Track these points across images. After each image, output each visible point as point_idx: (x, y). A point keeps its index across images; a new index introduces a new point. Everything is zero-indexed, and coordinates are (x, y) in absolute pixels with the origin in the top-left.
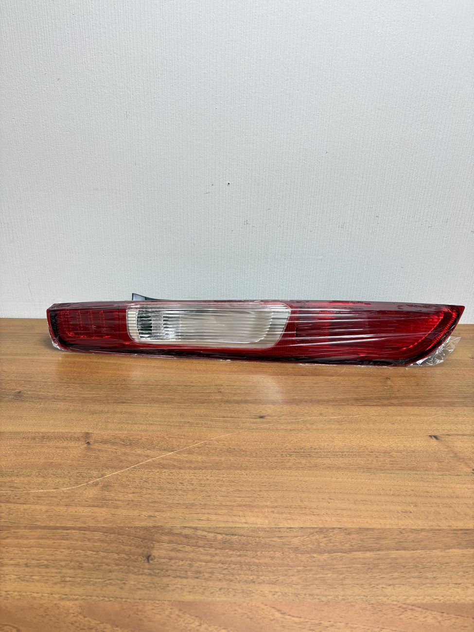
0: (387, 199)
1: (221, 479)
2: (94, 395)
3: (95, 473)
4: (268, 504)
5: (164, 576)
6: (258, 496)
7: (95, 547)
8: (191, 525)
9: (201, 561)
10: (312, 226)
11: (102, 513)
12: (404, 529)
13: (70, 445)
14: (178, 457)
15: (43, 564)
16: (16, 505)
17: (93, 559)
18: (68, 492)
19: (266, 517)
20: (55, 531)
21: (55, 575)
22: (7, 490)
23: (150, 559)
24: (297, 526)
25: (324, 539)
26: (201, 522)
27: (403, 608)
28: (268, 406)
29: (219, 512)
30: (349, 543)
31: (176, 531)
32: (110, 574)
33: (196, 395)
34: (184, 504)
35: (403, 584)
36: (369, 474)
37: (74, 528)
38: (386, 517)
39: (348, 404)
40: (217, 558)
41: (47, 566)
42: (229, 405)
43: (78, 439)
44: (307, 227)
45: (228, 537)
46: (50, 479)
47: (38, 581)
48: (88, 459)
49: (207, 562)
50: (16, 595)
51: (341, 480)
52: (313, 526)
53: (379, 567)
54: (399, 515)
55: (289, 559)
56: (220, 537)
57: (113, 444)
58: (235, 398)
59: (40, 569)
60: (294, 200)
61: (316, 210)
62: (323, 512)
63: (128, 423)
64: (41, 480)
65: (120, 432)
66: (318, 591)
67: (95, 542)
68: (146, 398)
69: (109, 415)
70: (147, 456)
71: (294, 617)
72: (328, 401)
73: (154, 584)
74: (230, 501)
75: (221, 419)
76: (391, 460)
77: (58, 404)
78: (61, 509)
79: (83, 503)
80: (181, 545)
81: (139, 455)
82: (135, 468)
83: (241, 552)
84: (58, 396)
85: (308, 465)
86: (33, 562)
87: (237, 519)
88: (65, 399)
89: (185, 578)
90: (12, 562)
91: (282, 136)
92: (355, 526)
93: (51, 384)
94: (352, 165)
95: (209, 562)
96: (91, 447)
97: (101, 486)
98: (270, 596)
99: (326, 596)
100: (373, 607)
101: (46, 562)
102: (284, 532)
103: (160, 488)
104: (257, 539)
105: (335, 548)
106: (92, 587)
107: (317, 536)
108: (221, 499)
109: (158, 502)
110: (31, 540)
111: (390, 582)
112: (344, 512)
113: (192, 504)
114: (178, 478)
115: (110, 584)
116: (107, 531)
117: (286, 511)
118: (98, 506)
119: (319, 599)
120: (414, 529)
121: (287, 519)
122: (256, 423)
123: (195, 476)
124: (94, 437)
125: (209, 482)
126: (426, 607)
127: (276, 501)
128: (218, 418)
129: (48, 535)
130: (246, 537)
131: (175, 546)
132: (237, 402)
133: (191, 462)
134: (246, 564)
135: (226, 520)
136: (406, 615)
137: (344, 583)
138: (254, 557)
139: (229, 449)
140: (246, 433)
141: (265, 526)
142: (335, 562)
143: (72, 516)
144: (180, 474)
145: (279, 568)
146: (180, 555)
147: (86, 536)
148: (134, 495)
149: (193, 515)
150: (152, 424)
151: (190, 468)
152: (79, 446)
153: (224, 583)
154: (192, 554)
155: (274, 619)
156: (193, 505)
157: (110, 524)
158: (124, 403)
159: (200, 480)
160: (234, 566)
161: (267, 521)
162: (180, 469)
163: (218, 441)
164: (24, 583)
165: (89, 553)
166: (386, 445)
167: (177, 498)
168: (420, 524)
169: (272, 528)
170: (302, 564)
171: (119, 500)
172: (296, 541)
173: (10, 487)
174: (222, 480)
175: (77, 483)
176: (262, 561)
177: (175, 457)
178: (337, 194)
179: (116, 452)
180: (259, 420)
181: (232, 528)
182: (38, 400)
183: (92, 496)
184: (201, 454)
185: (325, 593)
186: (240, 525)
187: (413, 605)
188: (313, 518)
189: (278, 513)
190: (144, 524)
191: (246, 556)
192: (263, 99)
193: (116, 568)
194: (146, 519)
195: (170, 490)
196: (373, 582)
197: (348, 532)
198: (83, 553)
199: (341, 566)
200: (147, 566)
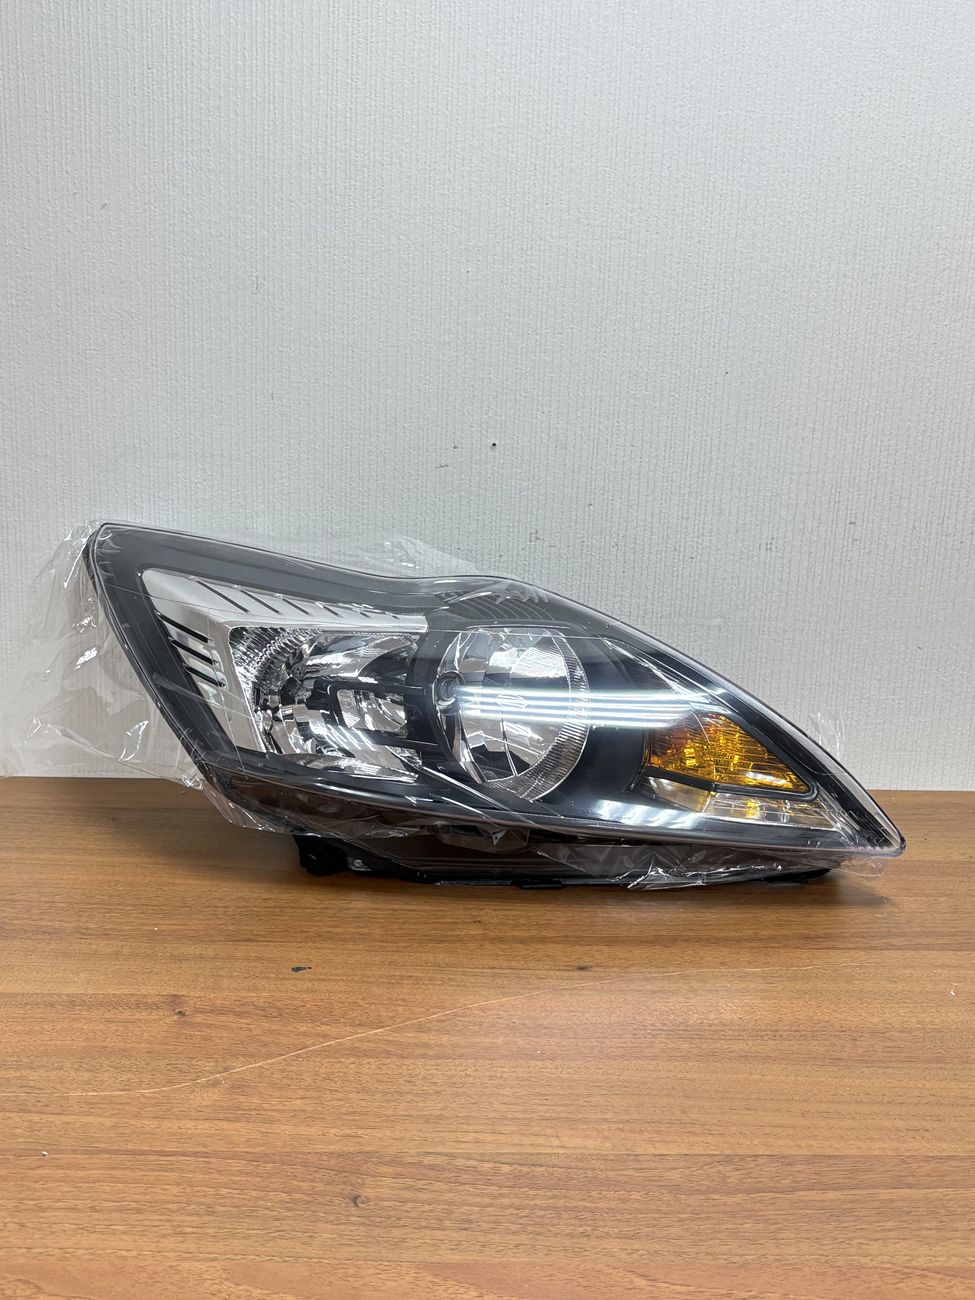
0: (875, 482)
1: (499, 1075)
2: (175, 927)
3: (209, 1065)
4: (608, 1116)
5: (394, 1227)
6: (585, 1104)
7: (235, 1183)
8: (439, 1149)
9: (471, 1205)
10: (694, 544)
11: (240, 1132)
12: (909, 1157)
13: (138, 1015)
14: (397, 1037)
15: (128, 1207)
16: (43, 1116)
17: (235, 1200)
18: (155, 1095)
19: (606, 1138)
20: (142, 1157)
21: (160, 1223)
22: (15, 1092)
23: (358, 1201)
24: (675, 1151)
25: (736, 1173)
26: (463, 1145)
27: (905, 1274)
28: (596, 948)
29: (499, 1128)
30: (791, 1178)
31: (409, 1160)
32: (277, 1223)
33: (422, 926)
34: (419, 1116)
35: (904, 1239)
36: (835, 1069)
37: (183, 1154)
38: (871, 1139)
39: (786, 947)
40: (506, 1201)
41: (139, 1211)
42: (504, 947)
43: (156, 1006)
44: (682, 548)
45: (525, 1169)
46: (106, 1074)
47: (124, 1233)
48: (185, 1041)
49: (482, 1206)
50: (84, 1254)
51: (772, 1077)
52: (712, 1153)
53: (855, 1214)
54: (902, 1134)
55: (659, 1203)
56: (506, 1169)
57: (241, 1015)
58: (517, 933)
59: (125, 1216)
60: (651, 482)
61: (703, 508)
62: (733, 1129)
63: (268, 978)
64: (87, 1075)
65: (253, 995)
66: (724, 1249)
67: (234, 1175)
68: (302, 932)
69: (218, 964)
70: (325, 1036)
71: (675, 1284)
72: (739, 940)
73: (373, 1237)
74: (524, 1112)
75: (486, 971)
76: (888, 1045)
77: (91, 944)
78: (147, 1123)
79: (192, 1114)
80: (423, 1182)
81: (305, 1034)
82: (298, 1056)
83: (556, 1192)
84: (88, 929)
85: (695, 1051)
86: (105, 1204)
87: (541, 1140)
88: (107, 935)
89: (438, 1229)
90: (60, 1204)
91: (622, 334)
92: (805, 1152)
93: (63, 905)
94: (788, 401)
95: (487, 1206)
96: (188, 1019)
97: (227, 1086)
98: (623, 1256)
99: (741, 1256)
100: (840, 1271)
101: (134, 1205)
102: (648, 1161)
103: (363, 1090)
104: (589, 1173)
105: (760, 1185)
106: (243, 1241)
107: (721, 1168)
108: (503, 1108)
109: (360, 1114)
110: (93, 1172)
111: (878, 1236)
112: (780, 1130)
113: (438, 1116)
114: (401, 1074)
115: (282, 1237)
116: (256, 1159)
117: (649, 1129)
118: (226, 1119)
119: (725, 1260)
120: (932, 1157)
121: (650, 1141)
122: (571, 978)
123: (437, 1070)
124: (192, 1003)
125: (471, 1080)
126: (952, 1273)
127: (627, 1112)
128: (479, 970)
129: (128, 1164)
130: (563, 1170)
131: (410, 1182)
132: (522, 941)
133: (426, 1045)
134: (567, 1209)
135: (516, 1142)
136: (910, 1284)
137: (780, 1236)
138: (584, 1200)
139: (511, 1025)
140: (549, 996)
141: (605, 1152)
142: (759, 1206)
143: (173, 1134)
144: (404, 1067)
145: (640, 1216)
146: (424, 1196)
147: (213, 1166)
148: (307, 1101)
149: (443, 1134)
150: (324, 980)
151: (424, 1056)
152: (159, 1020)
153: (524, 1237)
154: (450, 1195)
155: (634, 1288)
156: (440, 1117)
157: (261, 1148)
158: (253, 941)
159: (452, 1077)
160: (543, 1213)
161: (608, 1144)
162: (402, 1057)
163: (483, 1010)
164: (95, 1236)
165: (224, 1191)
166: (875, 1020)
167: (403, 1106)
168: (948, 1148)
169: (620, 1155)
170: (689, 1209)
171: (274, 1110)
172: (674, 1176)
173: (20, 1087)
174: (501, 1077)
175: (171, 1082)
176: (601, 1205)
177: (387, 1038)
178: (752, 468)
179: (250, 1030)
180: (577, 974)
181: (533, 1154)
182: (40, 937)
183: (209, 1103)
184: (448, 1033)
185: (739, 1251)
186: (550, 1151)
187: (924, 1270)
188: (710, 1139)
189: (632, 1131)
190: (333, 1148)
191: (565, 1197)
192: (577, 251)
193: (288, 1214)
194: (340, 1140)
195: (385, 1093)
196: (840, 1236)
197: (788, 1161)
198: (211, 1191)
199: (773, 1212)
200: (354, 1210)
